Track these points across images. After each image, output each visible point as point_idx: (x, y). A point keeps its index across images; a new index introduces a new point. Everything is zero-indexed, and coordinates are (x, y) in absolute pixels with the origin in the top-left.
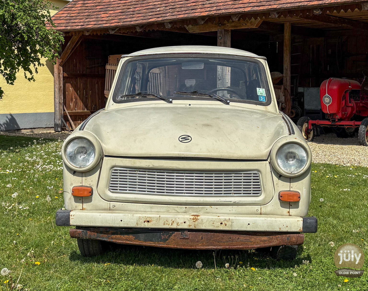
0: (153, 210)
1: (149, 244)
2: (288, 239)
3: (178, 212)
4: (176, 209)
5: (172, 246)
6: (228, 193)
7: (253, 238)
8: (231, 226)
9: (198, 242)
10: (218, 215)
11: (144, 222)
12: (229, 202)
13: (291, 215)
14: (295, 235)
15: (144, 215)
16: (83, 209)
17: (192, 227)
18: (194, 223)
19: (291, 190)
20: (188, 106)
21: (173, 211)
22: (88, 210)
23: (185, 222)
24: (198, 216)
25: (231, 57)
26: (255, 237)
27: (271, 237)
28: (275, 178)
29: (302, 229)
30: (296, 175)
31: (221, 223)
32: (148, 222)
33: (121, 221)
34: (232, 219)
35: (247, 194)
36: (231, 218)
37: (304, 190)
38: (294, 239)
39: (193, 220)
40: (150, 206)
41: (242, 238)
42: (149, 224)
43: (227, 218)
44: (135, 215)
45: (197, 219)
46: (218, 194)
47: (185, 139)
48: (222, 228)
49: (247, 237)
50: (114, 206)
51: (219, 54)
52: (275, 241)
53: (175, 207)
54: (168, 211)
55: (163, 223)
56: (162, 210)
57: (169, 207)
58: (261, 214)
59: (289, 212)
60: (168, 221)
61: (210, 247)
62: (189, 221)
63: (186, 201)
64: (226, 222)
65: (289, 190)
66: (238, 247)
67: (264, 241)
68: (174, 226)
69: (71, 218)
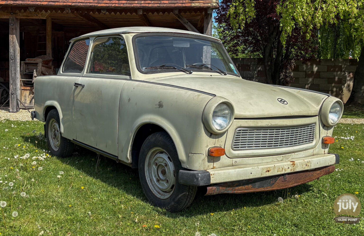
3: (278, 161)
4: (277, 158)
7: (314, 173)
8: (311, 166)
11: (266, 172)
12: (304, 149)
13: (325, 154)
14: (331, 167)
15: (263, 166)
16: (213, 168)
17: (292, 171)
18: (293, 167)
19: (328, 135)
20: (211, 76)
22: (217, 167)
23: (289, 168)
24: (294, 162)
28: (321, 128)
29: (336, 161)
31: (306, 165)
32: (268, 171)
33: (251, 173)
36: (310, 160)
38: (331, 170)
39: (293, 166)
40: (261, 158)
41: (310, 174)
42: (269, 173)
43: (307, 160)
44: (259, 167)
45: (295, 164)
47: (282, 101)
48: (306, 168)
50: (236, 162)
53: (277, 157)
54: (273, 161)
55: (277, 171)
56: (269, 161)
57: (273, 158)
58: (314, 155)
59: (325, 151)
60: (280, 169)
62: (291, 166)
63: (285, 151)
64: (308, 164)
65: (326, 135)
68: (283, 172)
69: (211, 177)
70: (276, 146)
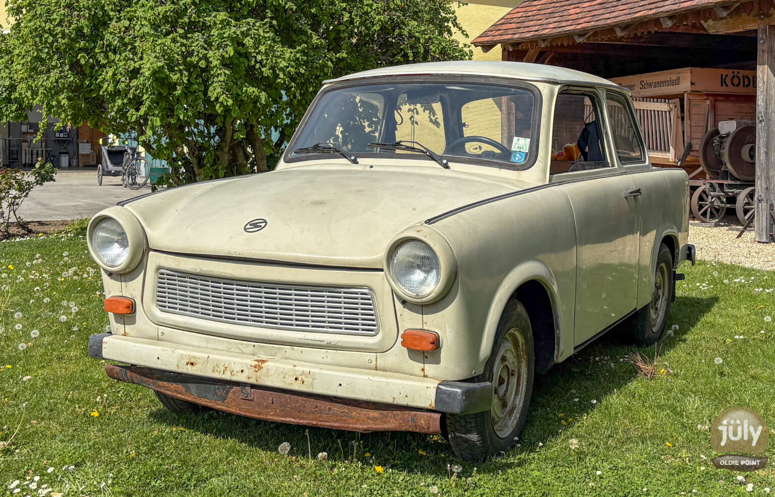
0: (209, 346)
1: (205, 403)
2: (413, 420)
3: (243, 353)
4: (240, 347)
5: (233, 410)
6: (318, 326)
7: (355, 412)
8: (312, 384)
9: (267, 407)
10: (296, 363)
11: (187, 364)
12: (319, 343)
13: (425, 376)
14: (425, 414)
15: (189, 353)
16: (125, 334)
17: (253, 381)
18: (256, 373)
19: (425, 327)
20: (368, 168)
21: (237, 350)
22: (132, 335)
23: (242, 371)
24: (263, 361)
25: (483, 81)
26: (358, 410)
27: (385, 412)
28: (399, 305)
29: (433, 404)
30: (424, 300)
31: (296, 379)
32: (192, 364)
33: (158, 358)
34: (314, 373)
35: (352, 329)
36: (312, 370)
37: (448, 330)
38: (423, 422)
39: (254, 369)
41: (337, 408)
42: (194, 368)
43: (307, 370)
44: (177, 351)
45: (261, 368)
46: (302, 326)
47: (256, 225)
48: (297, 387)
49: (346, 409)
50: (163, 334)
51: (462, 75)
52: (392, 423)
53: (239, 344)
54: (229, 350)
55: (211, 368)
56: (220, 347)
57: (230, 343)
58: (376, 369)
59: (423, 370)
60: (218, 367)
61: (288, 419)
62: (248, 369)
63: (252, 334)
64: (304, 377)
65: (420, 327)
66: (332, 424)
67: (374, 419)
68: (227, 376)
69: (104, 346)
70: (230, 319)
